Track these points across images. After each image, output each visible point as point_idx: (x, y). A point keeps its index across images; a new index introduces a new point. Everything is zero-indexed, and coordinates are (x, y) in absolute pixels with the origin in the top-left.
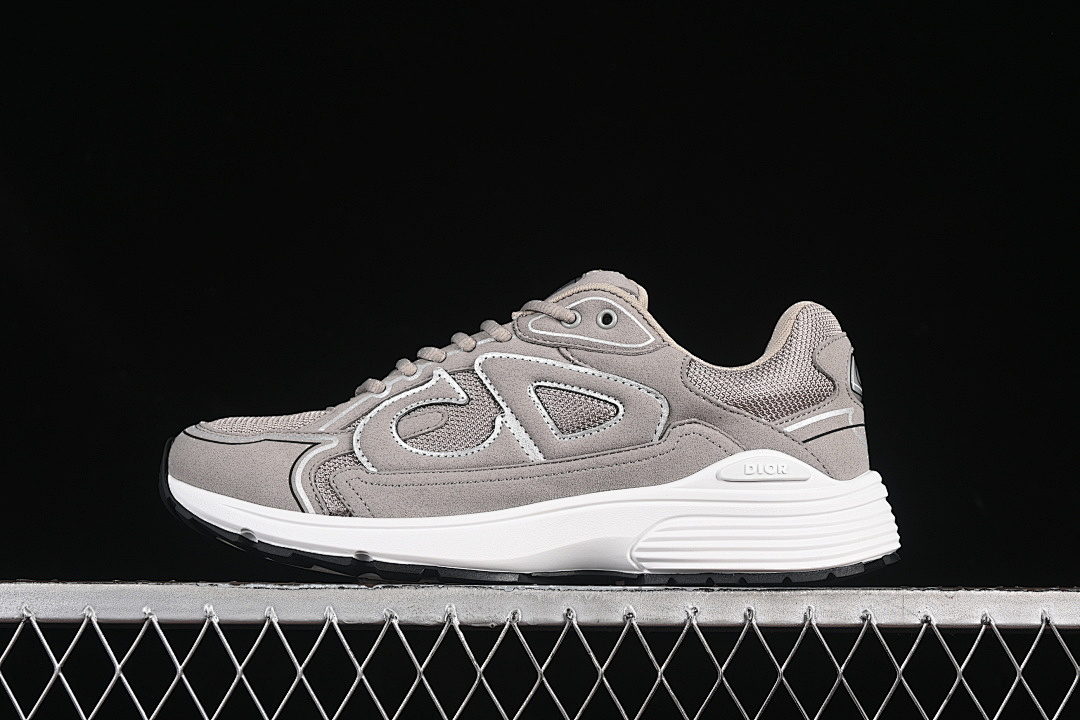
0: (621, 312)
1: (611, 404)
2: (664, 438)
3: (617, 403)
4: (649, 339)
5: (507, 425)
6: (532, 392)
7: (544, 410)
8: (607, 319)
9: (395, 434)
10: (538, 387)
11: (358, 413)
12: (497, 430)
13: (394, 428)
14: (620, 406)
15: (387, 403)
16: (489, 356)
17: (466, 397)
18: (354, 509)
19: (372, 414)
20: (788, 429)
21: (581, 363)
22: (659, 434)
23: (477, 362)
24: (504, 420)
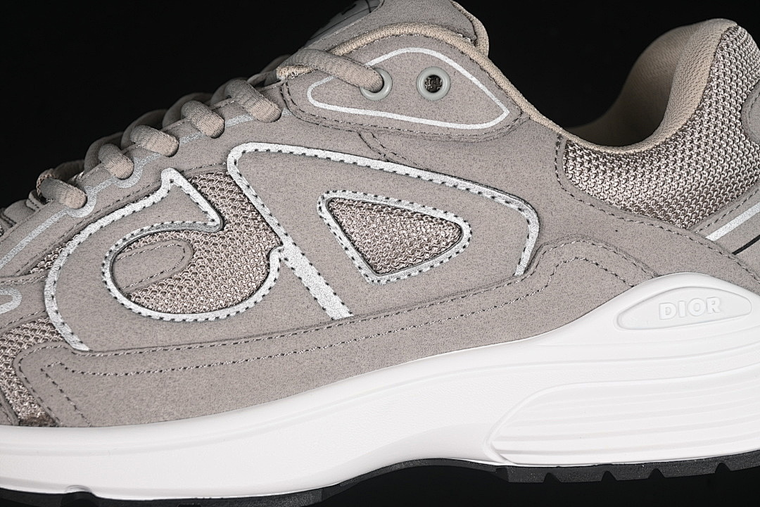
0: (456, 72)
1: (449, 223)
2: (532, 269)
3: (459, 221)
4: (500, 112)
5: (289, 264)
6: (324, 209)
7: (345, 239)
8: (434, 84)
9: (111, 285)
10: (332, 200)
11: (46, 244)
12: (274, 274)
13: (108, 274)
14: (465, 227)
15: (93, 228)
16: (250, 147)
17: (218, 221)
18: (58, 415)
19: (71, 248)
20: (713, 237)
21: (395, 159)
22: (524, 263)
23: (230, 160)
24: (282, 256)
